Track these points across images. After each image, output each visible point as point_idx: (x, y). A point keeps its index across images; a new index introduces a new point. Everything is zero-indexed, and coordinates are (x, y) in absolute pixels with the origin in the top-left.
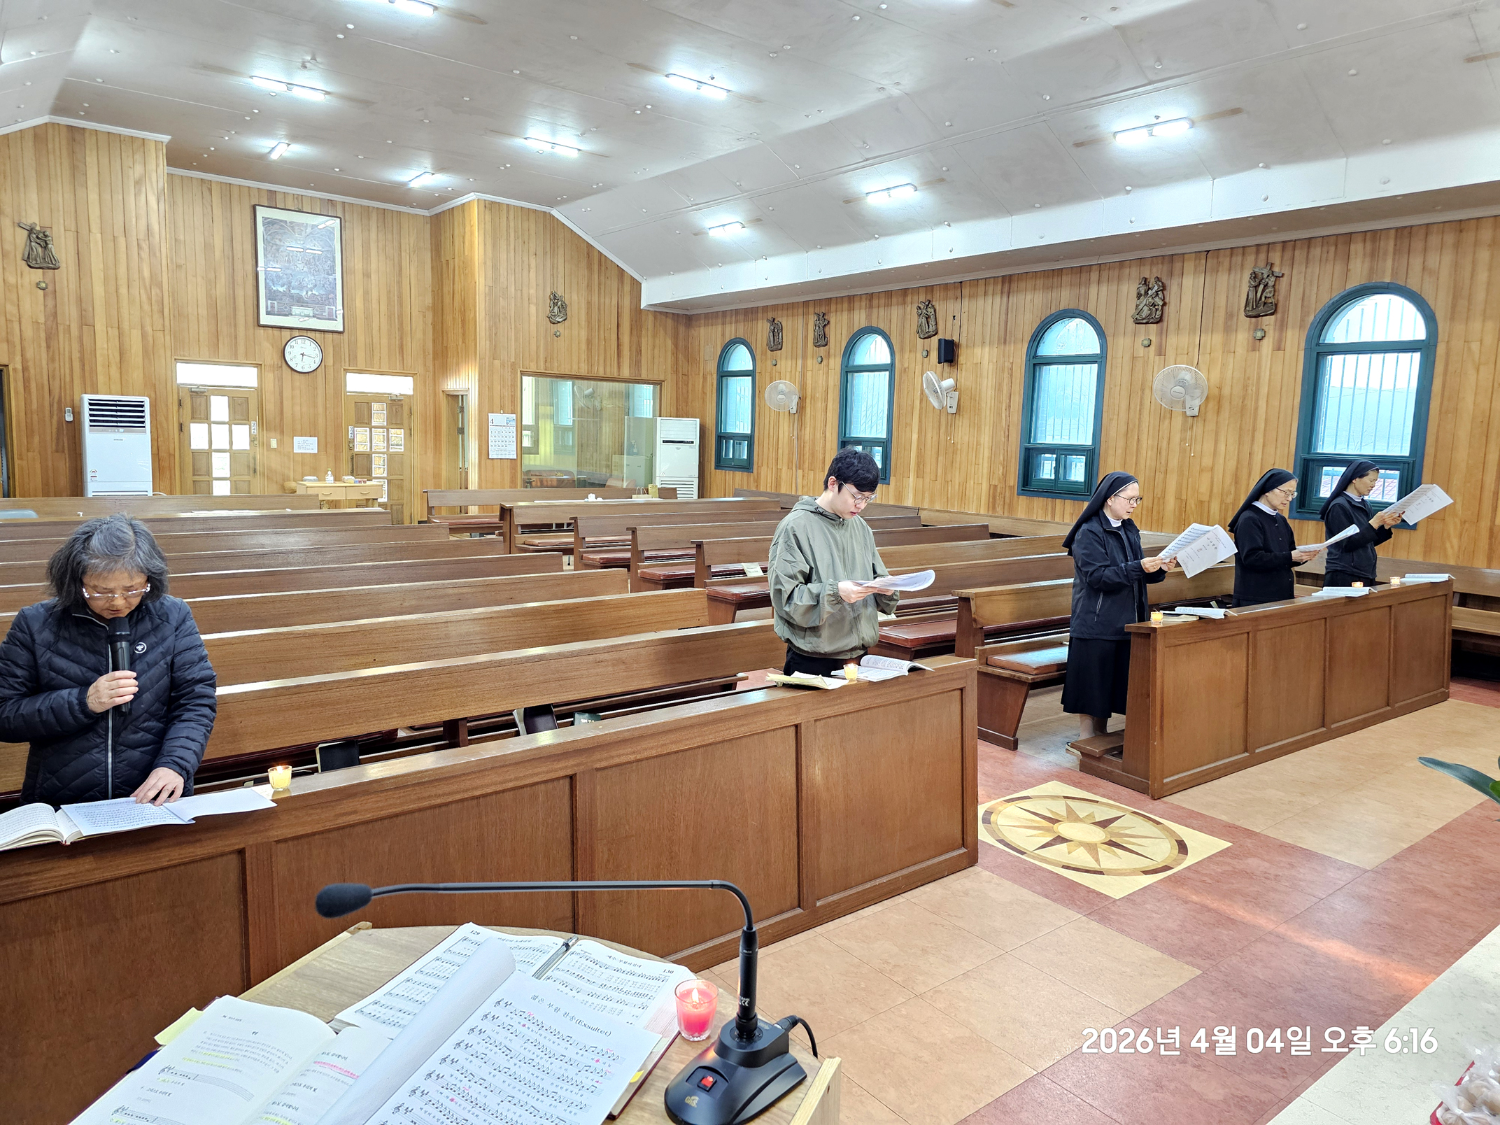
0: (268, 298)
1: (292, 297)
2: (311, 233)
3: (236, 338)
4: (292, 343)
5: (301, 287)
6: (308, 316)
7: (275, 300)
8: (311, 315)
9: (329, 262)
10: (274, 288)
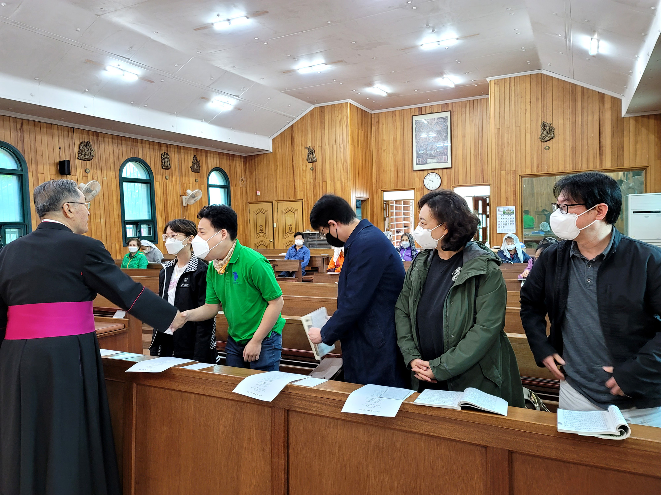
0: (417, 158)
1: (427, 155)
2: (437, 122)
3: (405, 178)
4: (428, 177)
5: (432, 149)
6: (435, 163)
7: (420, 158)
8: (436, 162)
9: (445, 134)
10: (420, 152)
